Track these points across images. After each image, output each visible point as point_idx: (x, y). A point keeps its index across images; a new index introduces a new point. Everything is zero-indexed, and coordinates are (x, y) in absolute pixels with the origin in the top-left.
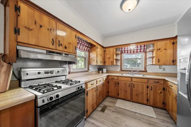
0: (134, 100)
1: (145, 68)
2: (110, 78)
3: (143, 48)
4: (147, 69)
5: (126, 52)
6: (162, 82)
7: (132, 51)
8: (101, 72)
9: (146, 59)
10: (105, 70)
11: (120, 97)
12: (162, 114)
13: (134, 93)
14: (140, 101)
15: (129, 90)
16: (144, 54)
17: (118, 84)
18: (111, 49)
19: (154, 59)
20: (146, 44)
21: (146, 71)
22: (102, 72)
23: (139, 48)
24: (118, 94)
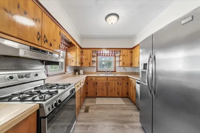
0: (109, 95)
1: (115, 69)
2: (89, 79)
3: (113, 53)
4: (116, 70)
5: (101, 54)
6: (126, 79)
7: (106, 55)
8: (77, 73)
9: (115, 61)
10: (81, 72)
11: (98, 95)
12: (127, 101)
13: (109, 90)
14: (113, 96)
15: (105, 87)
16: (114, 58)
17: (96, 83)
18: (89, 51)
19: (121, 62)
20: (115, 50)
21: (115, 71)
22: (79, 74)
23: (111, 53)
24: (96, 93)
